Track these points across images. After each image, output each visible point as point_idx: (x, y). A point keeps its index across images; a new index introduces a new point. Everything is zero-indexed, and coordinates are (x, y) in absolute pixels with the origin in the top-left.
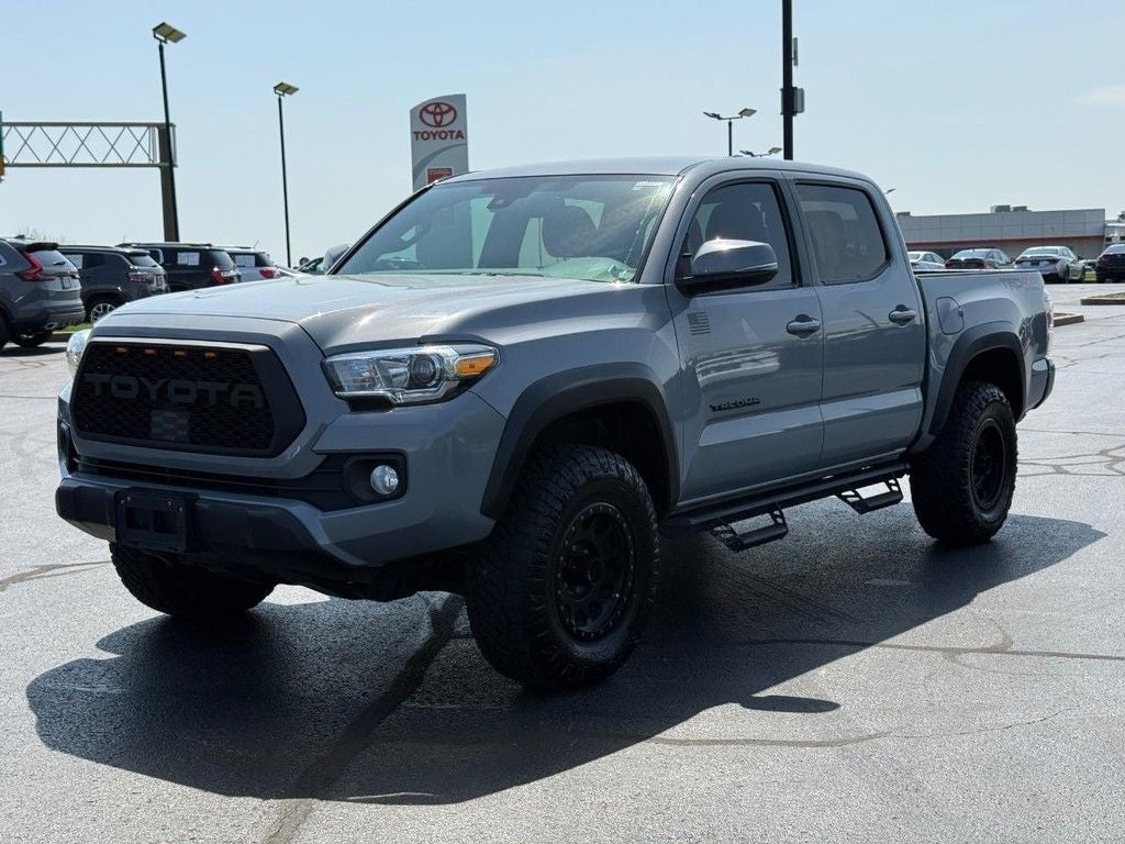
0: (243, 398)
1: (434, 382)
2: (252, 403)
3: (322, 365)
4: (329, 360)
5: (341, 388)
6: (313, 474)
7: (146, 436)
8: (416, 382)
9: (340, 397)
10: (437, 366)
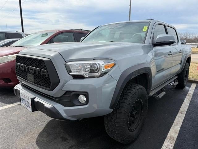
0: (43, 73)
1: (97, 71)
2: (45, 75)
3: (65, 65)
4: (67, 64)
5: (71, 72)
6: (62, 96)
7: (27, 79)
8: (92, 71)
9: (70, 75)
10: (98, 66)
